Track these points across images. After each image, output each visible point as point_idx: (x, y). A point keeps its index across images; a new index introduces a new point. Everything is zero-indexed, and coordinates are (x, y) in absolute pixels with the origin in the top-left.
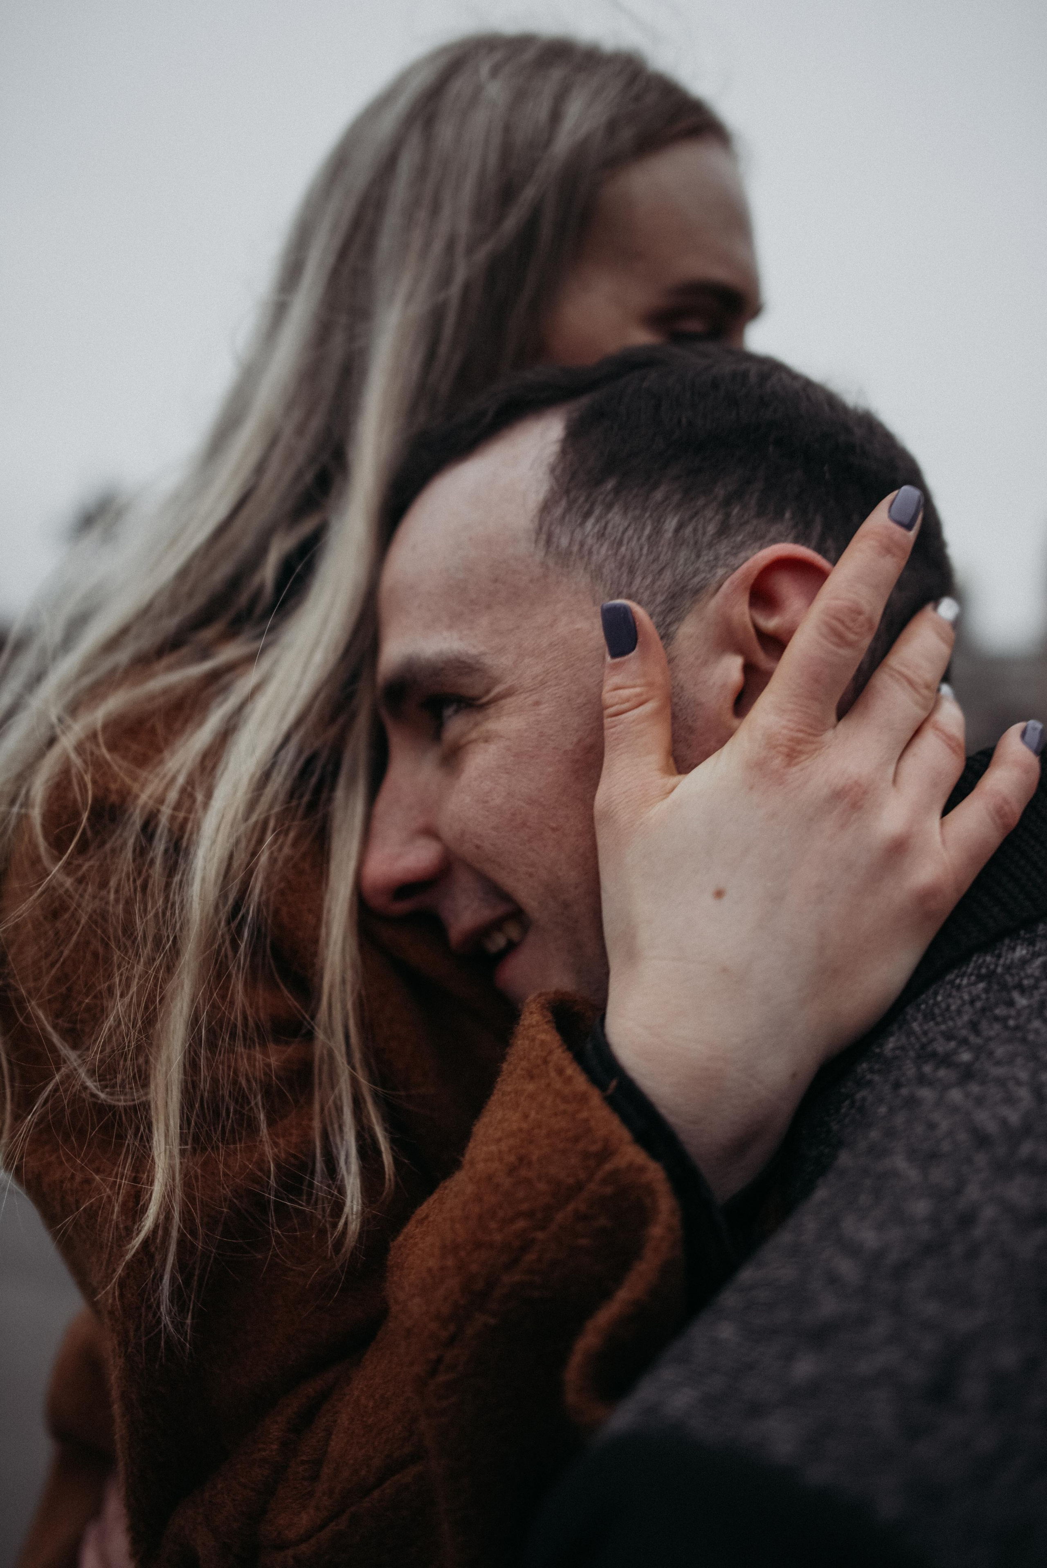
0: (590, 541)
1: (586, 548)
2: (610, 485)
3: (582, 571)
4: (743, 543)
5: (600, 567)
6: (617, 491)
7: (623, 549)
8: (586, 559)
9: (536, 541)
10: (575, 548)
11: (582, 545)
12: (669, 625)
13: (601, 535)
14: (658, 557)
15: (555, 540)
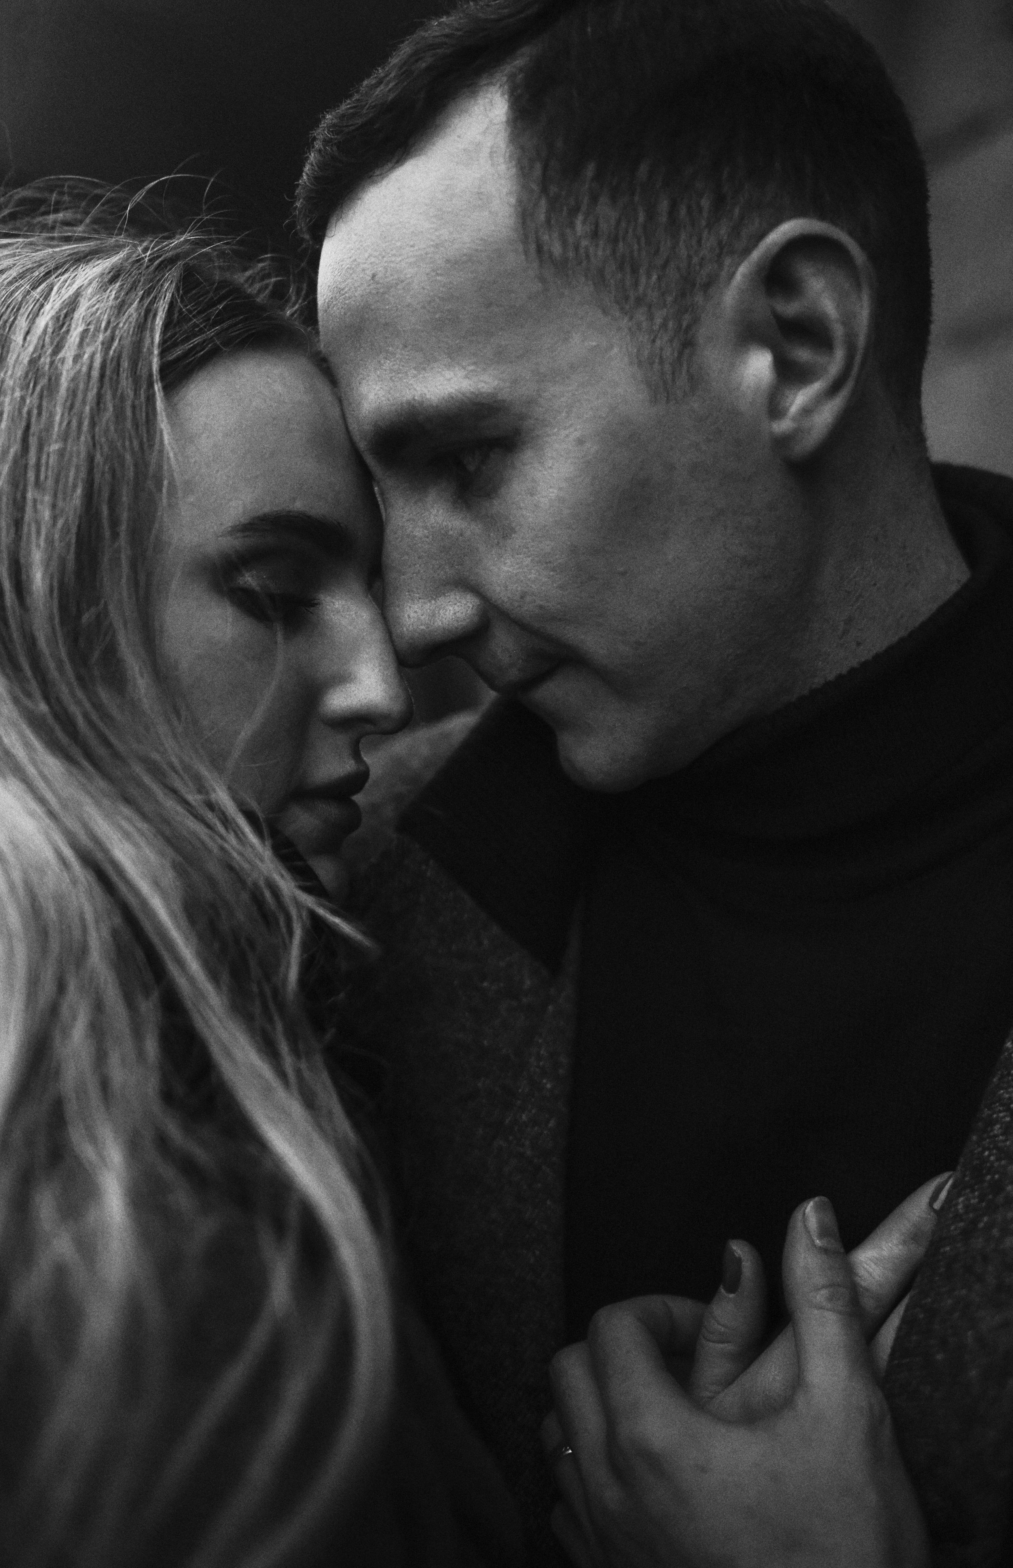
0: (584, 243)
1: (582, 251)
2: (590, 170)
3: (583, 279)
4: (742, 218)
5: (601, 272)
6: (598, 176)
7: (621, 244)
8: (584, 263)
9: (526, 253)
10: (571, 254)
11: (577, 248)
12: (689, 327)
13: (595, 235)
14: (659, 248)
15: (545, 248)
